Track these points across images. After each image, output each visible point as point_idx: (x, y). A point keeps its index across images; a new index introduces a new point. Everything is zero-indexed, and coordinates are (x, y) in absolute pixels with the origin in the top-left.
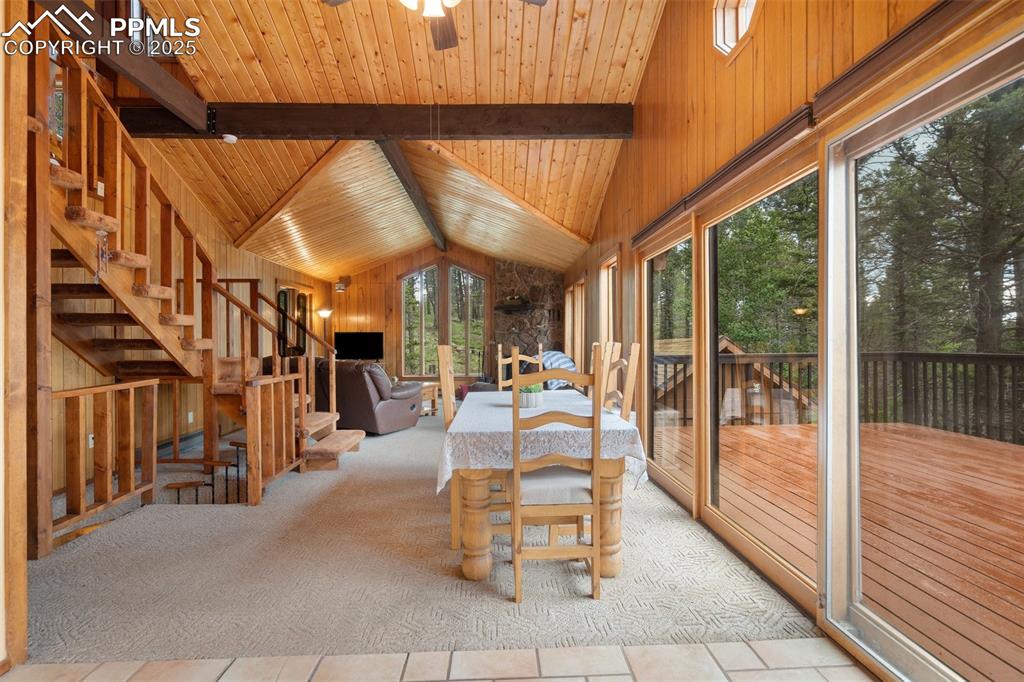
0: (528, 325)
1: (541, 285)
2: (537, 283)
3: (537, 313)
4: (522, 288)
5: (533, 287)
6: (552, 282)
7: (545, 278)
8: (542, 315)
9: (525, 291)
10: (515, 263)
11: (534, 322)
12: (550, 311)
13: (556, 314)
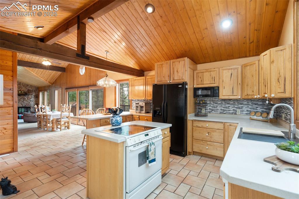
0: (27, 99)
1: (31, 89)
2: (30, 89)
3: (30, 96)
4: (24, 89)
5: (29, 90)
6: (35, 89)
7: (33, 88)
8: (32, 97)
9: (26, 90)
10: (22, 83)
11: (29, 98)
12: (34, 96)
13: (36, 97)
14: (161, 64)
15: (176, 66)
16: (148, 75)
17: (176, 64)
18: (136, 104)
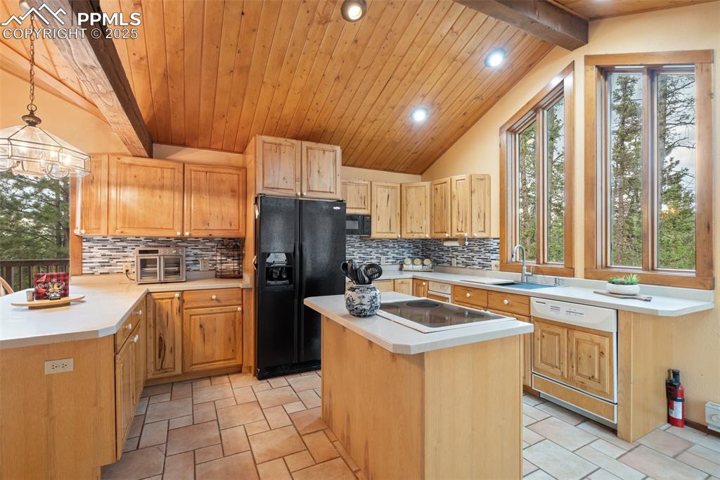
14: (276, 144)
15: (316, 157)
16: (169, 158)
17: (317, 154)
18: (141, 252)
